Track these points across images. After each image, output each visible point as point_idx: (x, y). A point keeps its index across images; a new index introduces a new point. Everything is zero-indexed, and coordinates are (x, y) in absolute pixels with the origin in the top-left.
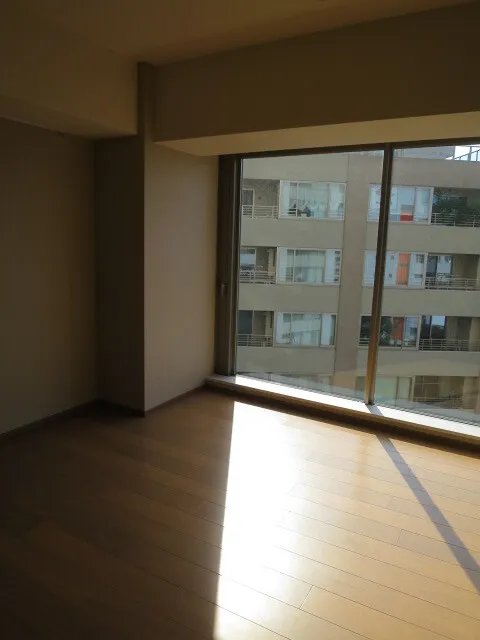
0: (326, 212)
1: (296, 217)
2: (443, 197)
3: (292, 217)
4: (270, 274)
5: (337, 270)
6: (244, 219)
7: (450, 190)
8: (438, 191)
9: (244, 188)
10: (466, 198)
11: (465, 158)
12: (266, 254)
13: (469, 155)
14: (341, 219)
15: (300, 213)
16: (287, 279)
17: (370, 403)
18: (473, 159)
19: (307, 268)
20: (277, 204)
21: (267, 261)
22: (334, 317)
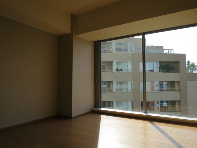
0: (127, 70)
1: (118, 72)
2: (162, 64)
3: (117, 72)
4: (111, 89)
5: (132, 87)
6: (102, 73)
7: (164, 62)
8: (160, 63)
9: (102, 64)
10: (169, 65)
11: (167, 53)
12: (109, 83)
13: (168, 52)
14: (132, 72)
15: (119, 70)
16: (117, 91)
17: (145, 113)
18: (169, 53)
19: (123, 89)
20: (112, 68)
21: (110, 85)
22: (132, 102)
